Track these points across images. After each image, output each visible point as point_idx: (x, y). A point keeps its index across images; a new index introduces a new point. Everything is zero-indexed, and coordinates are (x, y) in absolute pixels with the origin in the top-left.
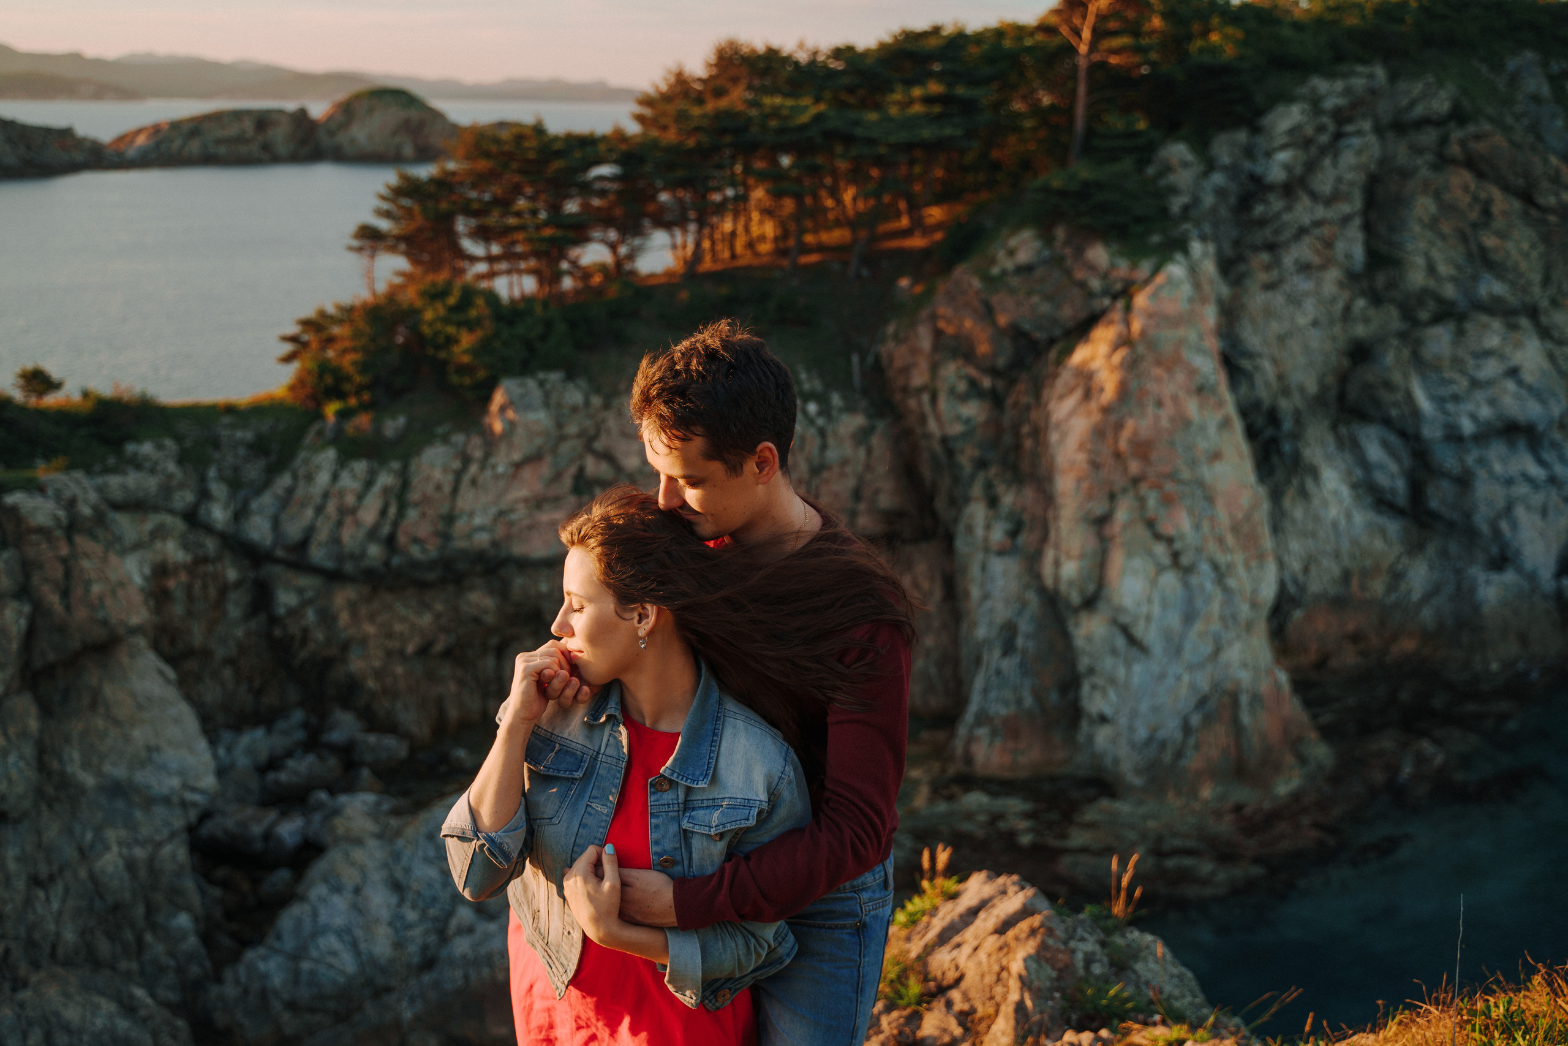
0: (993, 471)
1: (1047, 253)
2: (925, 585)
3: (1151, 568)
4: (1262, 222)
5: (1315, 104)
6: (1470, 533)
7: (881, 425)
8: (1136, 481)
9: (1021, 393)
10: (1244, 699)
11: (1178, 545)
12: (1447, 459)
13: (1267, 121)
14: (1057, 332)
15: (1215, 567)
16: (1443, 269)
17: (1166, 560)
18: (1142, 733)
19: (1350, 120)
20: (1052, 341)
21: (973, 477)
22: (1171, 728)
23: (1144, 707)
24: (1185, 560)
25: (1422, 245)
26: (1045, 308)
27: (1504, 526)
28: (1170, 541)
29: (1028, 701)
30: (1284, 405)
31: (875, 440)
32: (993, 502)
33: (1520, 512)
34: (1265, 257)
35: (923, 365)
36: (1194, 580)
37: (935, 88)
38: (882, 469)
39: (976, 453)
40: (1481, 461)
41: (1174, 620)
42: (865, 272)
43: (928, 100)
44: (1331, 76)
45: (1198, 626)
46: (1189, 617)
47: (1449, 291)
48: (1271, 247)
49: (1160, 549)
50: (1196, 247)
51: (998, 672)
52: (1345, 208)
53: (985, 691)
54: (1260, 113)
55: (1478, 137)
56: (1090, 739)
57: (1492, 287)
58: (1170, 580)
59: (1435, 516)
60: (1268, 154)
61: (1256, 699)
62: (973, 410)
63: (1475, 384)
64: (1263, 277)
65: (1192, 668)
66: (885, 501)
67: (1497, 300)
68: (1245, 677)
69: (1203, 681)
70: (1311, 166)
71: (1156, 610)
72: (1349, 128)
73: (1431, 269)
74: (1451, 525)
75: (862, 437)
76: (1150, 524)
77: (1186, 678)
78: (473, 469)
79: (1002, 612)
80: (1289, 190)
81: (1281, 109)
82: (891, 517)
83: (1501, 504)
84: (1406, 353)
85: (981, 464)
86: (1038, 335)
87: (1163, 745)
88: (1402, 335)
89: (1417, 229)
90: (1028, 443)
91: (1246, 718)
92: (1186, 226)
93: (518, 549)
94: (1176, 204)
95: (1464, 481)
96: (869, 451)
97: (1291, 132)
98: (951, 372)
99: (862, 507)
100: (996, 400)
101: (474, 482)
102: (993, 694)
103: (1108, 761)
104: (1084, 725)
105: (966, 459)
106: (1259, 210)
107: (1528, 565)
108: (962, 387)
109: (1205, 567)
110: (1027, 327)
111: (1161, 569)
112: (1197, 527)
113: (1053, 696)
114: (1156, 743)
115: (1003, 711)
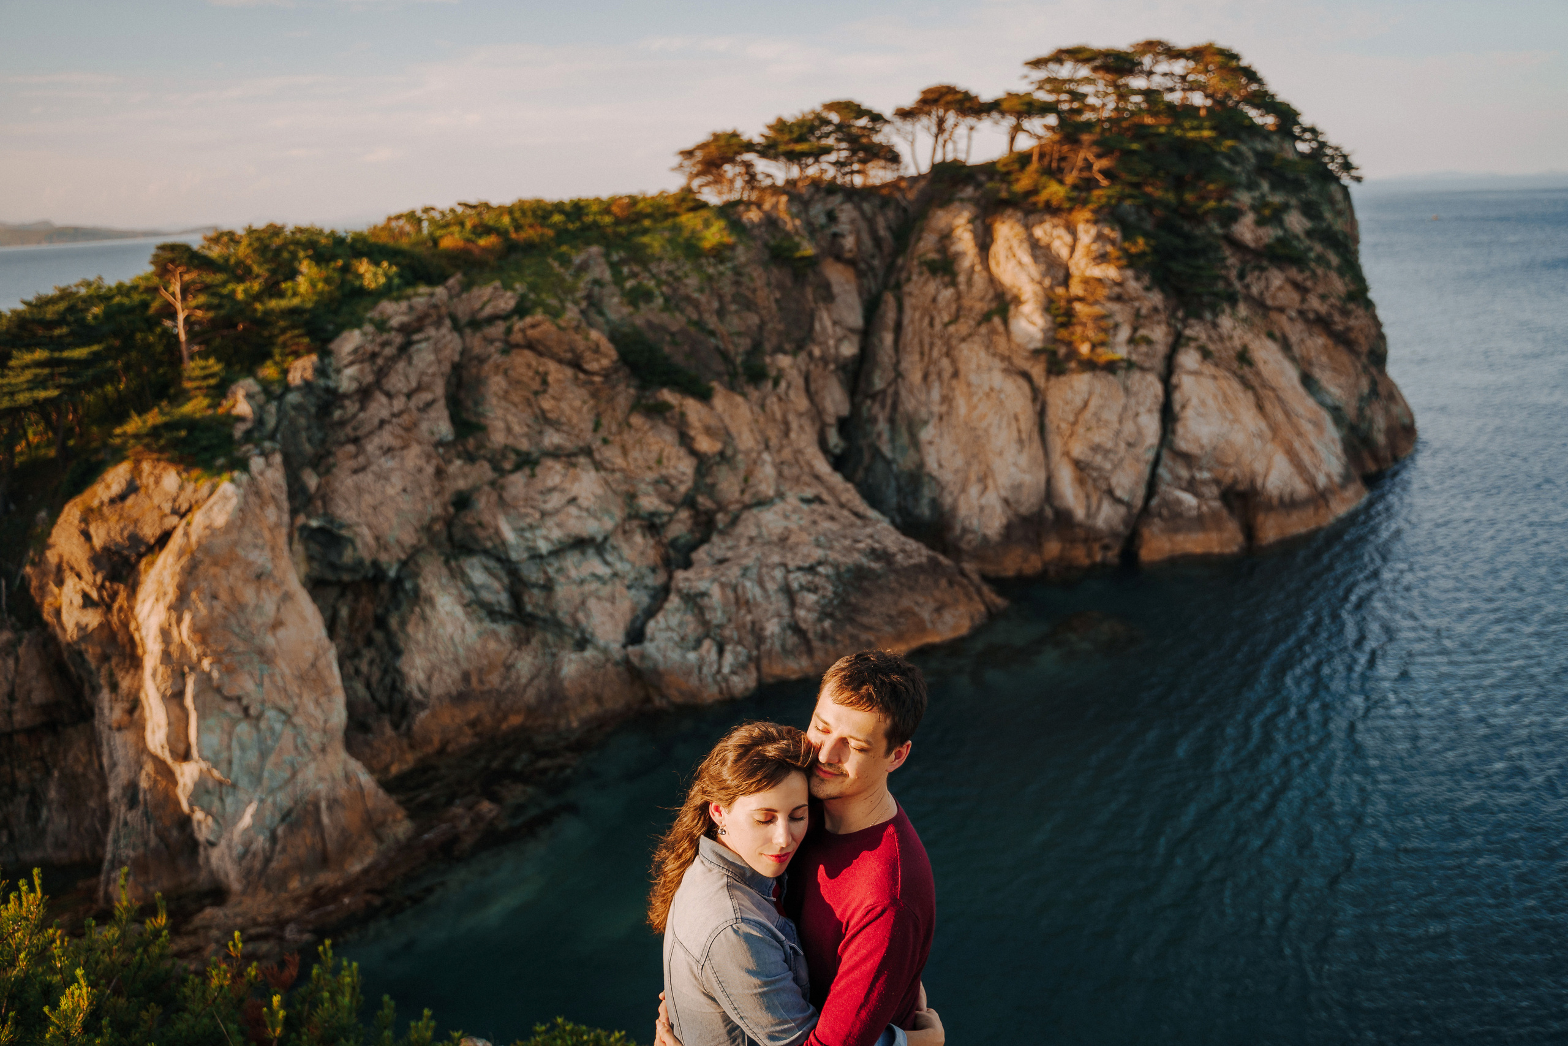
1: (137, 484)
3: (225, 722)
4: (342, 423)
5: (381, 326)
6: (559, 625)
7: (27, 635)
9: (122, 599)
10: (323, 805)
11: (245, 702)
12: (532, 573)
13: (333, 346)
14: (141, 548)
15: (282, 711)
16: (517, 429)
17: (240, 715)
18: (239, 849)
19: (419, 329)
20: (140, 554)
21: (98, 669)
22: (261, 842)
24: (253, 711)
25: (500, 412)
26: (132, 530)
27: (581, 616)
28: (239, 699)
29: (153, 841)
30: (384, 557)
31: (21, 650)
32: (114, 687)
33: (592, 603)
34: (351, 448)
36: (263, 725)
37: (40, 354)
38: (32, 672)
39: (99, 650)
40: (560, 570)
41: (253, 757)
43: (39, 364)
44: (397, 299)
45: (272, 759)
46: (263, 755)
47: (524, 445)
48: (356, 441)
49: (230, 708)
50: (257, 463)
51: (126, 824)
52: (427, 396)
53: (116, 841)
54: (330, 340)
55: (533, 326)
56: (207, 859)
57: (552, 438)
58: (244, 729)
59: (533, 617)
60: (338, 371)
61: (334, 803)
62: (89, 617)
63: (544, 514)
64: (352, 464)
65: (272, 791)
66: (39, 696)
67: (558, 447)
68: (322, 788)
69: (284, 799)
70: (381, 374)
71: (237, 753)
72: (416, 337)
73: (509, 430)
74: (545, 620)
75: (10, 648)
76: (218, 690)
77: (270, 800)
79: (125, 776)
80: (364, 394)
81: (346, 334)
82: (46, 709)
83: (578, 601)
84: (494, 497)
85: (104, 658)
86: (128, 552)
87: (255, 855)
88: (493, 484)
89: (494, 401)
91: (326, 819)
92: (244, 449)
94: (239, 431)
95: (548, 587)
96: (17, 660)
97: (355, 351)
99: (17, 706)
100: (105, 607)
102: (122, 843)
103: (222, 876)
104: (201, 850)
105: (91, 657)
106: (337, 414)
107: (601, 643)
109: (271, 714)
110: (117, 547)
111: (235, 722)
112: (260, 684)
113: (175, 833)
114: (249, 857)
115: (132, 854)
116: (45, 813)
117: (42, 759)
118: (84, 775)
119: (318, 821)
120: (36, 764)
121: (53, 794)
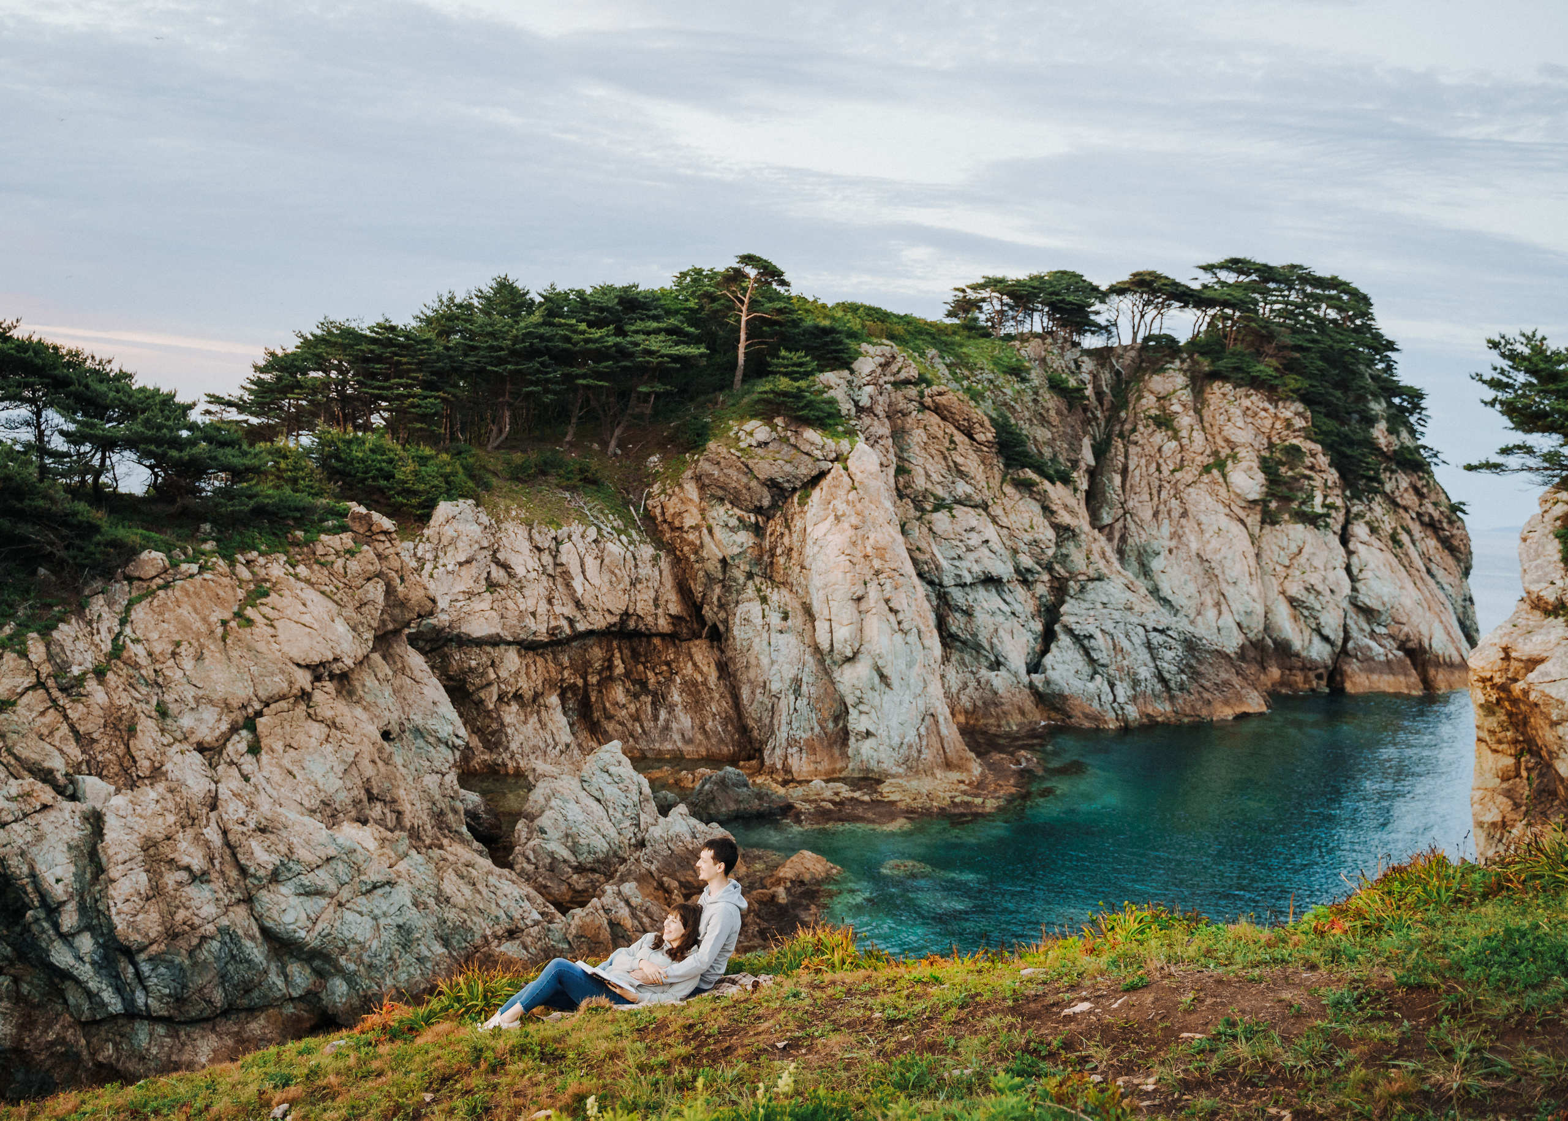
0: (758, 580)
1: (774, 435)
2: (705, 669)
6: (978, 647)
7: (664, 555)
8: (877, 573)
9: (775, 525)
10: (940, 723)
11: (900, 617)
12: (957, 596)
13: (854, 367)
14: (798, 484)
16: (935, 477)
17: (896, 626)
18: (896, 741)
20: (794, 490)
21: (745, 585)
22: (911, 737)
23: (894, 723)
24: (904, 626)
25: (921, 461)
26: (788, 468)
27: (995, 640)
28: (896, 613)
29: (817, 729)
31: (662, 564)
32: (764, 600)
33: (1001, 632)
35: (695, 511)
36: (909, 640)
38: (669, 585)
39: (748, 568)
40: (975, 600)
41: (903, 665)
42: (619, 452)
45: (915, 670)
46: (910, 664)
47: (940, 492)
49: (892, 619)
54: (850, 361)
55: (940, 394)
56: (858, 752)
57: (962, 488)
58: (899, 637)
59: (954, 637)
60: (859, 388)
62: (745, 538)
63: (969, 550)
65: (915, 697)
66: (673, 609)
67: (969, 497)
69: (922, 706)
73: (928, 476)
74: (964, 643)
75: (655, 559)
76: (887, 601)
77: (913, 703)
78: (428, 566)
79: (789, 673)
81: (859, 360)
82: (675, 619)
83: (992, 628)
84: (925, 530)
85: (750, 576)
86: (786, 485)
87: (910, 747)
88: (919, 519)
89: (917, 449)
90: (782, 560)
93: (465, 629)
94: (840, 410)
95: (968, 613)
96: (660, 572)
97: (869, 375)
98: (720, 513)
99: (660, 611)
100: (758, 530)
101: (431, 576)
103: (873, 764)
104: (852, 740)
105: (739, 575)
107: (1013, 667)
108: (733, 522)
110: (780, 480)
111: (893, 632)
113: (831, 725)
114: (905, 747)
115: (804, 736)
116: (663, 714)
117: (668, 664)
118: (704, 683)
119: (939, 733)
120: (665, 668)
121: (676, 697)
